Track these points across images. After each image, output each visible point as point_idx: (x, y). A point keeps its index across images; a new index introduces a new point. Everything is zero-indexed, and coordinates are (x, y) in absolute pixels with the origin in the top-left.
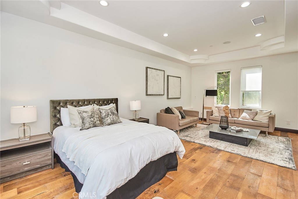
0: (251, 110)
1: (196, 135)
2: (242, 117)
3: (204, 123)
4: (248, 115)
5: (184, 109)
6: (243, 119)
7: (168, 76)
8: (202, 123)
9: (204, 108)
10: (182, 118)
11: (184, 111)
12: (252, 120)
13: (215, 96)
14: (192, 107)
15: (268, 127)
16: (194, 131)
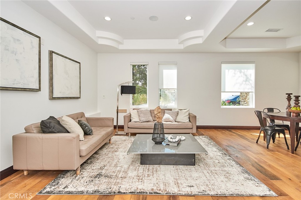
0: (171, 110)
1: (116, 166)
2: (165, 120)
3: (119, 133)
4: (171, 116)
5: (87, 115)
6: (166, 122)
7: (51, 53)
8: (116, 134)
9: (119, 112)
10: (86, 134)
11: (88, 119)
12: (176, 122)
13: (130, 94)
14: (99, 111)
15: (192, 128)
16: (110, 155)
